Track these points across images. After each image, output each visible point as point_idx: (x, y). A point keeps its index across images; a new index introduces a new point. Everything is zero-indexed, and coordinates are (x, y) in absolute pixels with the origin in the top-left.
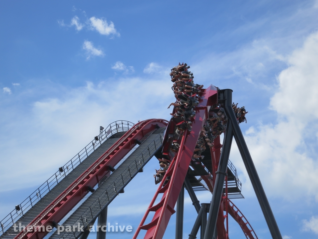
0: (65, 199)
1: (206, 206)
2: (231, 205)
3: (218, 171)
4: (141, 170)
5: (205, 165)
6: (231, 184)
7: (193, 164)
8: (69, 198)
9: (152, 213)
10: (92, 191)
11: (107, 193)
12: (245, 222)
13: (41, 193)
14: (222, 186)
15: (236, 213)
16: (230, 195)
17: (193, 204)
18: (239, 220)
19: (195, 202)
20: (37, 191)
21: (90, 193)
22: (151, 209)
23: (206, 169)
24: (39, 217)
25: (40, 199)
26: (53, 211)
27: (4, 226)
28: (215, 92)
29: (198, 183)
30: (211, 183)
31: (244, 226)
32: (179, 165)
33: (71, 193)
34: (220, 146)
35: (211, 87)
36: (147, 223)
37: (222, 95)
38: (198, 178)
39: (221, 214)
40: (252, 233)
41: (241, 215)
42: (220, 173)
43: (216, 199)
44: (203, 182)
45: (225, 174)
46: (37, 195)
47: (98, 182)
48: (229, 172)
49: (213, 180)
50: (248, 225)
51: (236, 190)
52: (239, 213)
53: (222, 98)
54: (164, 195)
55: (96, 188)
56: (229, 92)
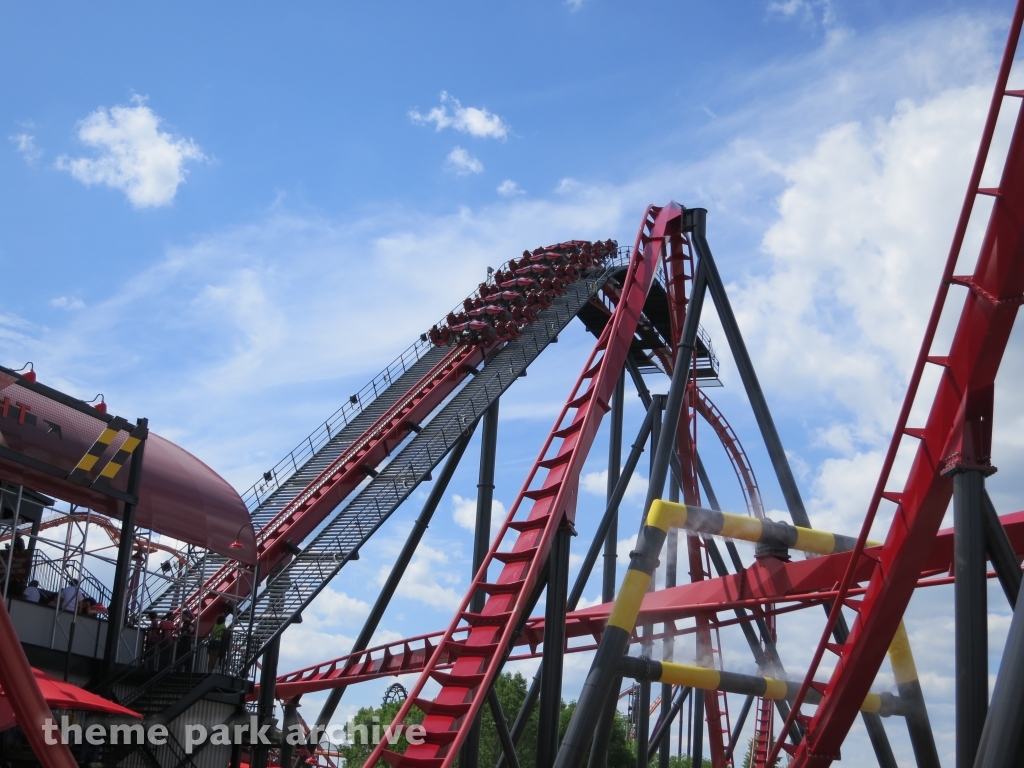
0: (430, 386)
1: (661, 399)
2: (702, 397)
3: (681, 342)
4: (555, 340)
5: (661, 332)
6: (702, 363)
7: (639, 330)
8: (436, 383)
9: (573, 411)
10: (475, 372)
11: (498, 376)
12: (724, 425)
13: (391, 375)
14: (688, 365)
15: (710, 410)
16: (700, 382)
17: (639, 395)
18: (714, 422)
19: (643, 392)
20: (386, 373)
21: (471, 377)
22: (572, 404)
23: (661, 338)
24: (389, 414)
25: (389, 385)
26: (410, 405)
27: (332, 428)
28: (679, 212)
29: (647, 361)
30: (670, 361)
31: (721, 432)
32: (617, 333)
33: (440, 376)
34: (685, 301)
35: (672, 205)
36: (563, 427)
37: (689, 218)
38: (648, 352)
39: (685, 411)
40: (735, 443)
41: (717, 415)
42: (683, 346)
43: (678, 388)
44: (656, 359)
45: (692, 348)
46: (385, 378)
47: (484, 357)
48: (700, 344)
49: (673, 356)
50: (728, 430)
51: (710, 373)
52: (714, 411)
53: (689, 224)
54: (593, 382)
55: (480, 367)
56: (702, 213)
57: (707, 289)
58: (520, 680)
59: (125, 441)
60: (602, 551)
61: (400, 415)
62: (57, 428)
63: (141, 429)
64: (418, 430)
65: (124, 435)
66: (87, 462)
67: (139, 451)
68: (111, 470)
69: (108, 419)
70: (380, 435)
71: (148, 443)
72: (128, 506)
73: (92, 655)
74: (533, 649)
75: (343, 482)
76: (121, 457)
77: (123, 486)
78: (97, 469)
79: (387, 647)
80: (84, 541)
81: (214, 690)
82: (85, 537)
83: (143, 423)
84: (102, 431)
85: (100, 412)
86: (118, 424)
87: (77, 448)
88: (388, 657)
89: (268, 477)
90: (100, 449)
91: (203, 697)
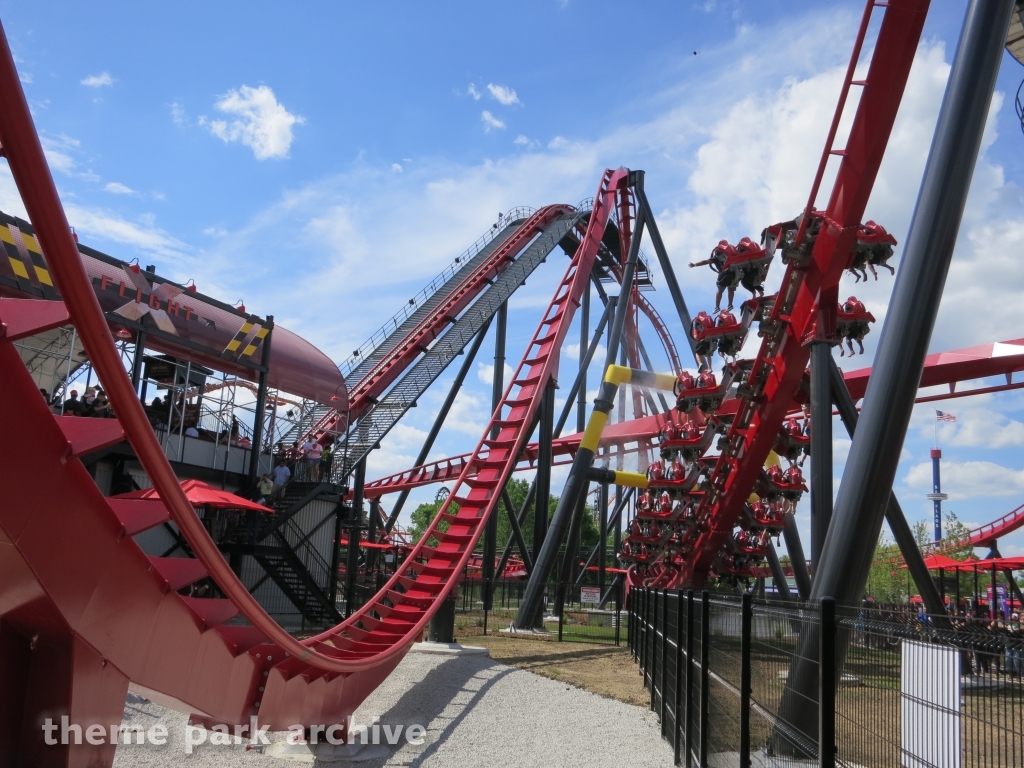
0: (462, 292)
1: (614, 299)
2: (641, 298)
3: (628, 260)
4: (544, 261)
5: (614, 254)
6: (642, 276)
7: (599, 253)
8: (466, 291)
9: (556, 307)
10: (491, 283)
11: (507, 285)
12: (656, 316)
13: (436, 285)
14: (632, 277)
15: (647, 307)
16: (641, 288)
17: (600, 297)
18: (650, 315)
19: (603, 294)
20: (432, 284)
21: (489, 286)
22: (555, 302)
23: (614, 259)
24: (435, 311)
25: (435, 292)
26: (449, 305)
27: (398, 321)
28: (626, 173)
29: (605, 274)
30: (620, 274)
31: (654, 321)
32: (585, 255)
33: (468, 286)
34: (630, 234)
35: (621, 168)
36: (549, 318)
37: (633, 178)
38: (606, 268)
39: (630, 307)
40: (664, 328)
41: (651, 309)
42: (629, 263)
43: (626, 291)
44: (611, 273)
45: (635, 265)
46: (432, 287)
47: (497, 273)
48: (640, 262)
49: (622, 271)
50: (659, 320)
51: (647, 282)
52: (650, 307)
53: (633, 181)
54: (569, 287)
55: (495, 280)
56: (641, 173)
57: (645, 225)
58: (525, 483)
59: (258, 331)
60: (576, 399)
61: (442, 312)
62: (212, 323)
63: (269, 323)
64: (454, 321)
65: (258, 327)
66: (233, 345)
67: (268, 338)
68: (250, 350)
69: (246, 316)
70: (430, 325)
71: (274, 332)
72: (262, 374)
73: (241, 472)
74: (531, 464)
75: (406, 356)
76: (256, 341)
77: (258, 361)
78: (240, 350)
79: (436, 463)
80: (233, 398)
81: (323, 493)
82: (234, 395)
83: (270, 318)
84: (242, 324)
85: (241, 312)
86: (253, 319)
87: (226, 337)
88: (437, 470)
89: (356, 353)
90: (242, 336)
91: (315, 498)
